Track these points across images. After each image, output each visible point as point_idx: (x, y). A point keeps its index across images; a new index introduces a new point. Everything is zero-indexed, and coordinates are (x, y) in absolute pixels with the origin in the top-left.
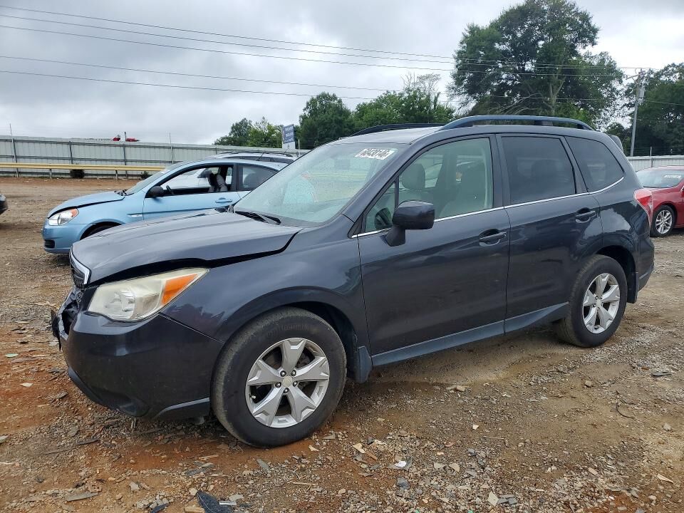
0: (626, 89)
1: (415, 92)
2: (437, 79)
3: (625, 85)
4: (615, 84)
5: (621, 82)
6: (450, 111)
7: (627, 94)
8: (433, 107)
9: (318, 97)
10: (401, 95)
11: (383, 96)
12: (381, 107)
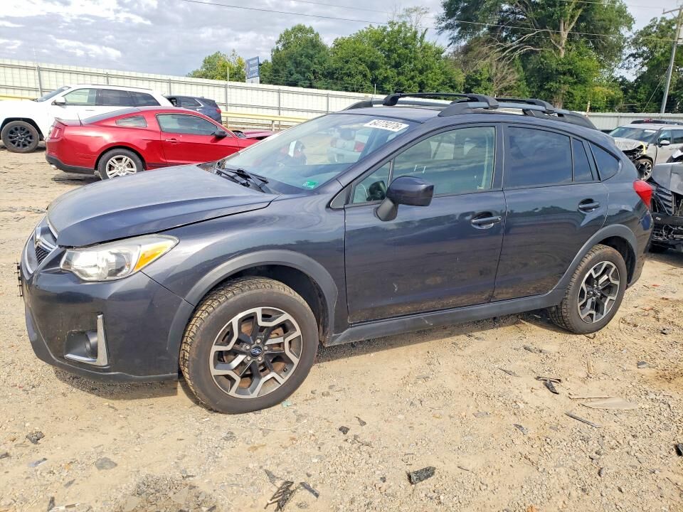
0: (634, 37)
1: (400, 26)
2: (426, 12)
3: (635, 31)
4: (624, 31)
5: (630, 28)
6: (439, 52)
7: (635, 42)
8: (419, 45)
9: (293, 29)
10: (385, 29)
11: (365, 30)
12: (361, 42)
